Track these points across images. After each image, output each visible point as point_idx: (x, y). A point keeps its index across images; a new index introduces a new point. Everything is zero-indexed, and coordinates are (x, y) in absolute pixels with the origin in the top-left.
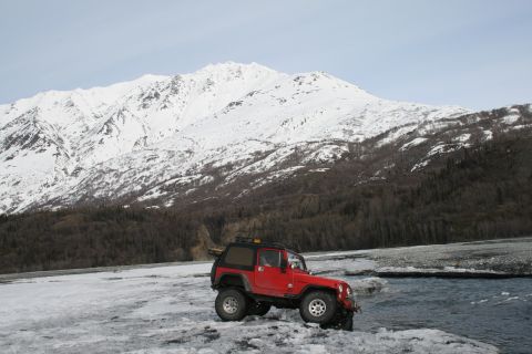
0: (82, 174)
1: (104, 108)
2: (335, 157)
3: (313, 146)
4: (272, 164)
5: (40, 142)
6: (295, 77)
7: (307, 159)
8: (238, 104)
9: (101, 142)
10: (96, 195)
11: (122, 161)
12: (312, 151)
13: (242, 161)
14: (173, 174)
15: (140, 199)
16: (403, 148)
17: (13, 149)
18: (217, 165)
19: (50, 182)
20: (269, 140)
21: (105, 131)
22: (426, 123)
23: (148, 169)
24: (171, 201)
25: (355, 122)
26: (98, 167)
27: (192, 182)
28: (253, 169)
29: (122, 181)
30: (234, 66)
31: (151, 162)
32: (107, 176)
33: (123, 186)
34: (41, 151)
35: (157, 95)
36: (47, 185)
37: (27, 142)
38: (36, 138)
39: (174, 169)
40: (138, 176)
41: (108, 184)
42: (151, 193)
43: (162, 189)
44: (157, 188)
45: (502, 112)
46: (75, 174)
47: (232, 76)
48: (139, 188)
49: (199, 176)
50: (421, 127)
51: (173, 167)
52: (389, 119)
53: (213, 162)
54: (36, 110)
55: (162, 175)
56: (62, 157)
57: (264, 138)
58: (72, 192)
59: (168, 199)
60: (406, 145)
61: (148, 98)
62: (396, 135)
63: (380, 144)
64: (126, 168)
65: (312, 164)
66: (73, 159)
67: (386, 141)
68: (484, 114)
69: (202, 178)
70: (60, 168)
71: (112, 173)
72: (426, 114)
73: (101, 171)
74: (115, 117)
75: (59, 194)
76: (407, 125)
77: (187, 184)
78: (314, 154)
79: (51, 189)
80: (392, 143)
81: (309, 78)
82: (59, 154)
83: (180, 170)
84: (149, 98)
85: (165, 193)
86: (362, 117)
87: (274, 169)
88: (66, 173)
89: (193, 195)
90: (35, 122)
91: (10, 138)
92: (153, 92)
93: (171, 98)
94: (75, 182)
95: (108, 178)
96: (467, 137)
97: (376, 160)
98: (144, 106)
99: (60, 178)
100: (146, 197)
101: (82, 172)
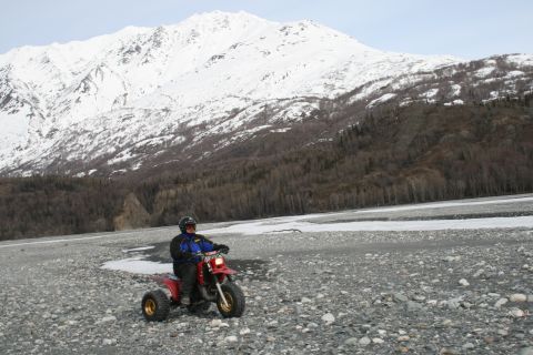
0: (58, 136)
1: (82, 64)
2: (303, 115)
3: (283, 104)
4: (241, 123)
5: (13, 102)
6: (281, 27)
7: (275, 118)
8: (220, 57)
9: (78, 101)
10: (69, 158)
11: (98, 122)
12: (282, 108)
13: (217, 119)
14: (148, 134)
15: (110, 162)
16: (370, 105)
18: (192, 124)
20: (249, 96)
21: (82, 89)
22: (400, 77)
23: (123, 129)
24: (139, 164)
25: (337, 75)
26: (73, 128)
27: (164, 143)
28: (222, 128)
29: (96, 143)
30: (220, 15)
31: (127, 122)
32: (80, 138)
33: (97, 148)
34: (14, 112)
35: (138, 49)
36: (20, 149)
38: (8, 98)
39: (150, 130)
40: (112, 137)
41: (82, 146)
42: (122, 156)
43: (132, 152)
44: (128, 150)
45: (479, 64)
46: (50, 136)
47: (218, 26)
48: (113, 150)
49: (172, 136)
50: (395, 81)
51: (149, 127)
52: (373, 71)
53: (189, 121)
54: (9, 67)
55: (136, 135)
56: (37, 118)
57: (243, 95)
58: (45, 155)
59: (137, 162)
60: (374, 101)
62: (369, 91)
63: (352, 100)
64: (101, 129)
65: (280, 123)
66: (49, 120)
67: (359, 96)
68: (461, 66)
69: (174, 138)
70: (33, 130)
71: (86, 135)
72: (410, 66)
73: (75, 132)
74: (93, 74)
75: (32, 157)
76: (381, 79)
77: (158, 145)
78: (282, 112)
79: (24, 152)
80: (364, 99)
81: (296, 28)
82: (32, 115)
83: (155, 130)
84: (130, 52)
85: (134, 155)
86: (345, 70)
87: (241, 129)
88: (41, 135)
89: (161, 158)
90: (7, 81)
92: (134, 46)
93: (152, 52)
94: (49, 144)
95: (82, 140)
96: (435, 92)
97: (343, 118)
98: (124, 61)
99: (33, 140)
100: (116, 160)
101: (58, 133)
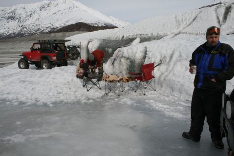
17: (9, 20)
19: (15, 29)
37: (12, 18)
61: (42, 8)
91: (9, 17)
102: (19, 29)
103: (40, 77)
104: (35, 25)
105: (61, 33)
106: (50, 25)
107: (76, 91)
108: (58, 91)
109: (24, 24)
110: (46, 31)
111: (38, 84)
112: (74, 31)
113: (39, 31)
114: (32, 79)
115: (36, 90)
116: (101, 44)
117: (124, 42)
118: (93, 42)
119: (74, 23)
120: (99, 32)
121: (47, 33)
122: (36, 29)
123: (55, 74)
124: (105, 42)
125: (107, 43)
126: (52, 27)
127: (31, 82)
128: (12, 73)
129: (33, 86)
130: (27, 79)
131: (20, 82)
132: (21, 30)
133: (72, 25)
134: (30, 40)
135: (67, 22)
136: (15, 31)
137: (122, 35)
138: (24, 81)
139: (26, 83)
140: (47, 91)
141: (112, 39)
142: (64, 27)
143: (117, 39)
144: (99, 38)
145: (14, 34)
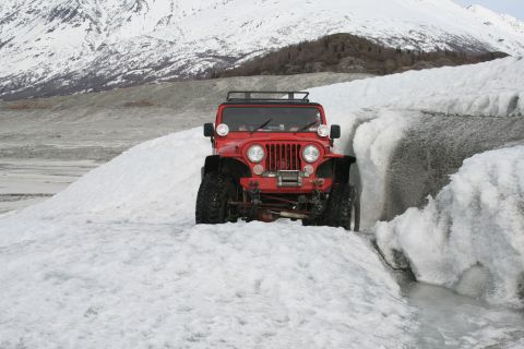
17: (57, 20)
19: (76, 57)
37: (67, 16)
91: (55, 10)
102: (91, 58)
103: (127, 263)
104: (154, 43)
105: (256, 79)
106: (214, 45)
107: (267, 335)
108: (187, 329)
109: (112, 39)
110: (197, 67)
111: (114, 292)
112: (311, 71)
113: (167, 70)
114: (95, 270)
115: (102, 315)
116: (411, 133)
117: (517, 126)
118: (377, 123)
119: (313, 35)
120: (410, 76)
121: (199, 76)
122: (156, 59)
123: (188, 256)
124: (429, 125)
125: (437, 128)
126: (223, 53)
127: (90, 283)
128: (27, 236)
129: (95, 301)
130: (77, 269)
131: (47, 277)
132: (96, 64)
133: (305, 46)
134: (128, 105)
135: (286, 31)
136: (73, 67)
137: (511, 94)
138: (64, 277)
139: (67, 285)
140: (145, 327)
141: (463, 109)
142: (271, 55)
143: (486, 111)
144: (407, 103)
145: (69, 76)
